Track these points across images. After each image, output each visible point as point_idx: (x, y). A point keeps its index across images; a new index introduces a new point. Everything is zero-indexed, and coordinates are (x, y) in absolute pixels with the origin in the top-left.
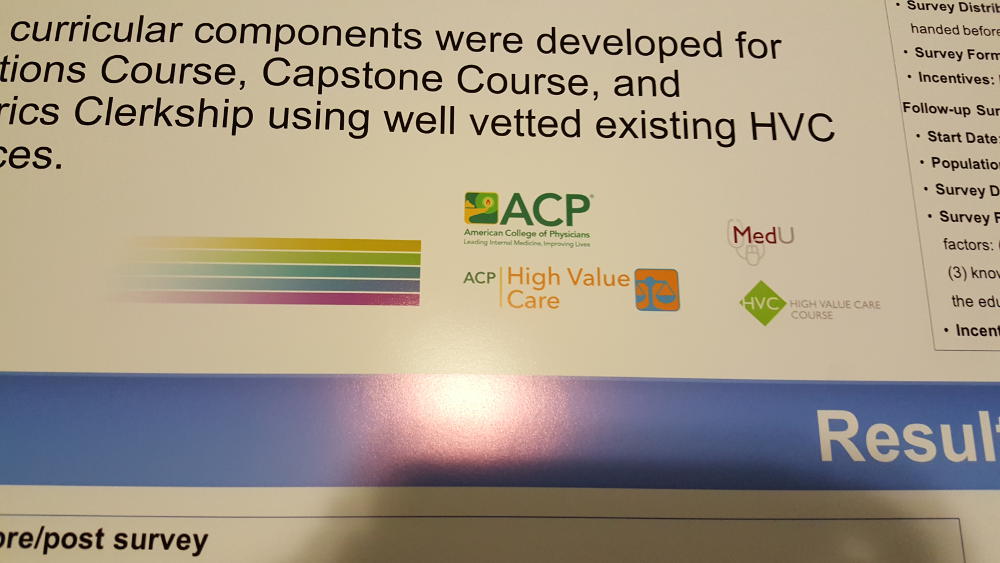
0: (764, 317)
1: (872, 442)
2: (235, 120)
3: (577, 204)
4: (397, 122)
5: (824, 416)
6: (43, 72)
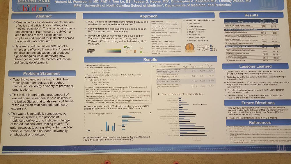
0: (141, 53)
1: (147, 60)
3: (130, 46)
4: (119, 41)
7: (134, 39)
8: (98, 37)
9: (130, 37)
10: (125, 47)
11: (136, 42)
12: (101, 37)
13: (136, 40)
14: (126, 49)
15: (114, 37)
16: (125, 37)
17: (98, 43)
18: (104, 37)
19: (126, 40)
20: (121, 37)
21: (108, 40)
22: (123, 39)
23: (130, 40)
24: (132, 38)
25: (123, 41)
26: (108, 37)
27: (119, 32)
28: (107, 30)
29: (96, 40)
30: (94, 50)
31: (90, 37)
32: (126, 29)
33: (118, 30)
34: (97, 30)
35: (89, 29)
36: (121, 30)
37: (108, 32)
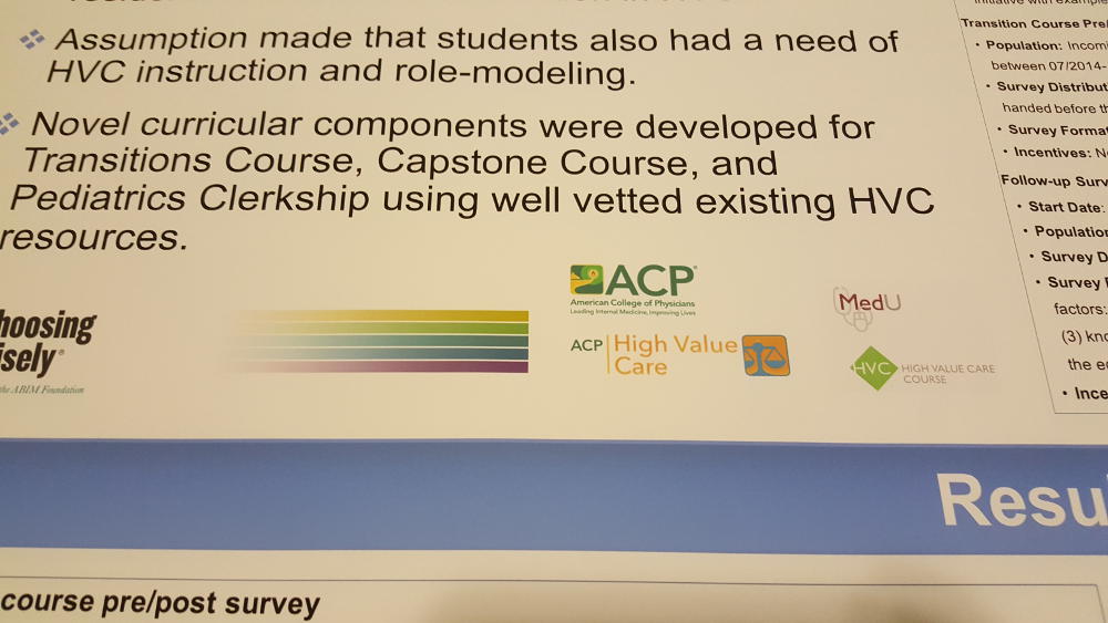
0: (877, 381)
1: (997, 506)
2: (352, 204)
4: (504, 203)
5: (945, 480)
6: (170, 162)
13: (759, 184)
14: (610, 319)
15: (428, 146)
20: (532, 143)
21: (332, 181)
23: (663, 185)
24: (699, 153)
25: (566, 201)
26: (333, 146)
27: (502, 75)
29: (130, 180)
30: (79, 329)
31: (58, 144)
32: (602, 43)
33: (487, 57)
35: (70, 38)
36: (526, 58)
37: (333, 73)
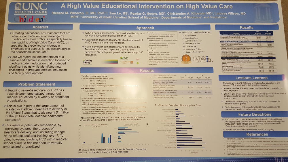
0: (138, 64)
1: (143, 71)
3: (127, 57)
4: (116, 52)
5: (141, 69)
7: (130, 50)
8: (95, 48)
9: (126, 48)
10: (121, 58)
11: (132, 52)
12: (97, 48)
13: (132, 51)
14: (123, 60)
16: (122, 48)
17: (95, 54)
18: (100, 48)
19: (123, 51)
20: (118, 48)
21: (105, 51)
22: (119, 50)
23: (126, 51)
24: (129, 49)
25: (120, 52)
26: (105, 48)
27: (116, 43)
28: (103, 42)
29: (92, 51)
30: (91, 61)
31: (87, 48)
32: (123, 40)
33: (115, 41)
34: (94, 41)
35: (86, 40)
36: (117, 42)
37: (104, 43)
